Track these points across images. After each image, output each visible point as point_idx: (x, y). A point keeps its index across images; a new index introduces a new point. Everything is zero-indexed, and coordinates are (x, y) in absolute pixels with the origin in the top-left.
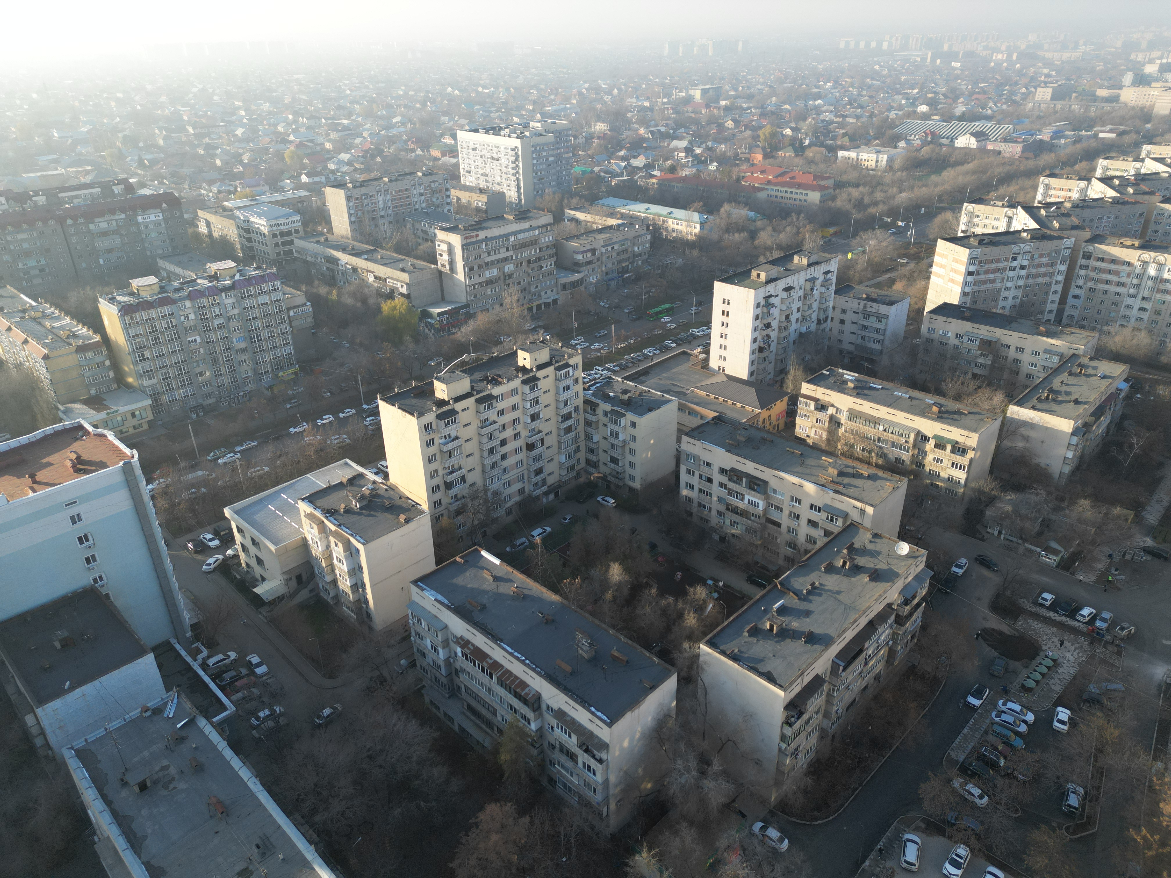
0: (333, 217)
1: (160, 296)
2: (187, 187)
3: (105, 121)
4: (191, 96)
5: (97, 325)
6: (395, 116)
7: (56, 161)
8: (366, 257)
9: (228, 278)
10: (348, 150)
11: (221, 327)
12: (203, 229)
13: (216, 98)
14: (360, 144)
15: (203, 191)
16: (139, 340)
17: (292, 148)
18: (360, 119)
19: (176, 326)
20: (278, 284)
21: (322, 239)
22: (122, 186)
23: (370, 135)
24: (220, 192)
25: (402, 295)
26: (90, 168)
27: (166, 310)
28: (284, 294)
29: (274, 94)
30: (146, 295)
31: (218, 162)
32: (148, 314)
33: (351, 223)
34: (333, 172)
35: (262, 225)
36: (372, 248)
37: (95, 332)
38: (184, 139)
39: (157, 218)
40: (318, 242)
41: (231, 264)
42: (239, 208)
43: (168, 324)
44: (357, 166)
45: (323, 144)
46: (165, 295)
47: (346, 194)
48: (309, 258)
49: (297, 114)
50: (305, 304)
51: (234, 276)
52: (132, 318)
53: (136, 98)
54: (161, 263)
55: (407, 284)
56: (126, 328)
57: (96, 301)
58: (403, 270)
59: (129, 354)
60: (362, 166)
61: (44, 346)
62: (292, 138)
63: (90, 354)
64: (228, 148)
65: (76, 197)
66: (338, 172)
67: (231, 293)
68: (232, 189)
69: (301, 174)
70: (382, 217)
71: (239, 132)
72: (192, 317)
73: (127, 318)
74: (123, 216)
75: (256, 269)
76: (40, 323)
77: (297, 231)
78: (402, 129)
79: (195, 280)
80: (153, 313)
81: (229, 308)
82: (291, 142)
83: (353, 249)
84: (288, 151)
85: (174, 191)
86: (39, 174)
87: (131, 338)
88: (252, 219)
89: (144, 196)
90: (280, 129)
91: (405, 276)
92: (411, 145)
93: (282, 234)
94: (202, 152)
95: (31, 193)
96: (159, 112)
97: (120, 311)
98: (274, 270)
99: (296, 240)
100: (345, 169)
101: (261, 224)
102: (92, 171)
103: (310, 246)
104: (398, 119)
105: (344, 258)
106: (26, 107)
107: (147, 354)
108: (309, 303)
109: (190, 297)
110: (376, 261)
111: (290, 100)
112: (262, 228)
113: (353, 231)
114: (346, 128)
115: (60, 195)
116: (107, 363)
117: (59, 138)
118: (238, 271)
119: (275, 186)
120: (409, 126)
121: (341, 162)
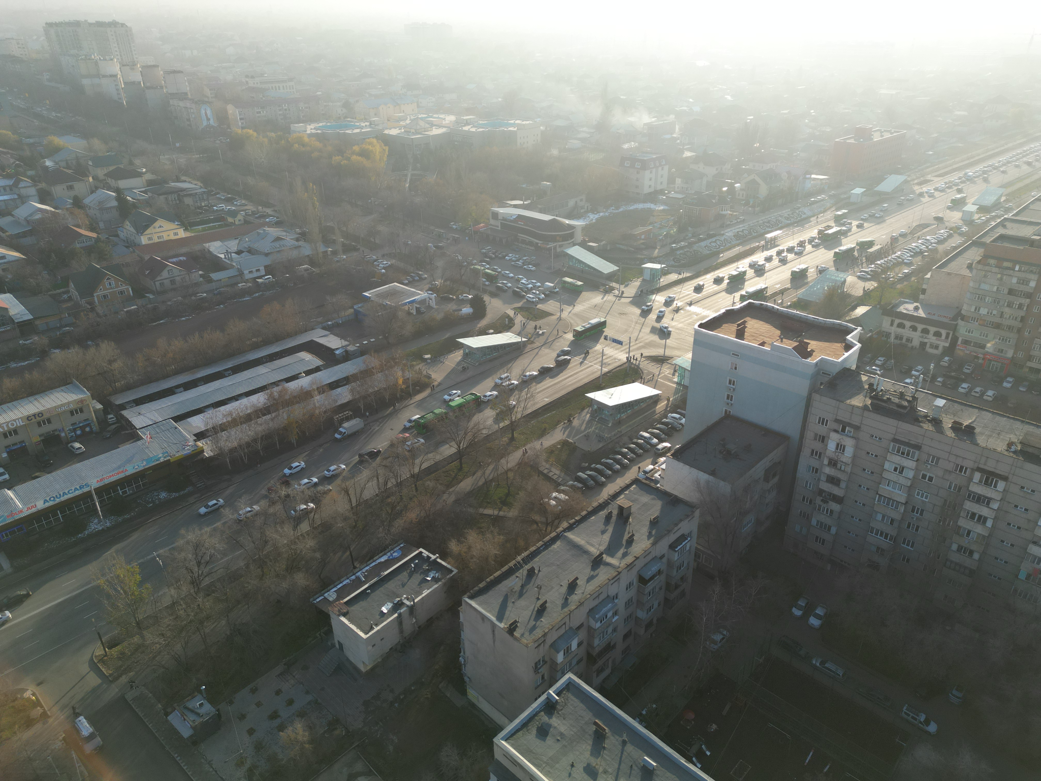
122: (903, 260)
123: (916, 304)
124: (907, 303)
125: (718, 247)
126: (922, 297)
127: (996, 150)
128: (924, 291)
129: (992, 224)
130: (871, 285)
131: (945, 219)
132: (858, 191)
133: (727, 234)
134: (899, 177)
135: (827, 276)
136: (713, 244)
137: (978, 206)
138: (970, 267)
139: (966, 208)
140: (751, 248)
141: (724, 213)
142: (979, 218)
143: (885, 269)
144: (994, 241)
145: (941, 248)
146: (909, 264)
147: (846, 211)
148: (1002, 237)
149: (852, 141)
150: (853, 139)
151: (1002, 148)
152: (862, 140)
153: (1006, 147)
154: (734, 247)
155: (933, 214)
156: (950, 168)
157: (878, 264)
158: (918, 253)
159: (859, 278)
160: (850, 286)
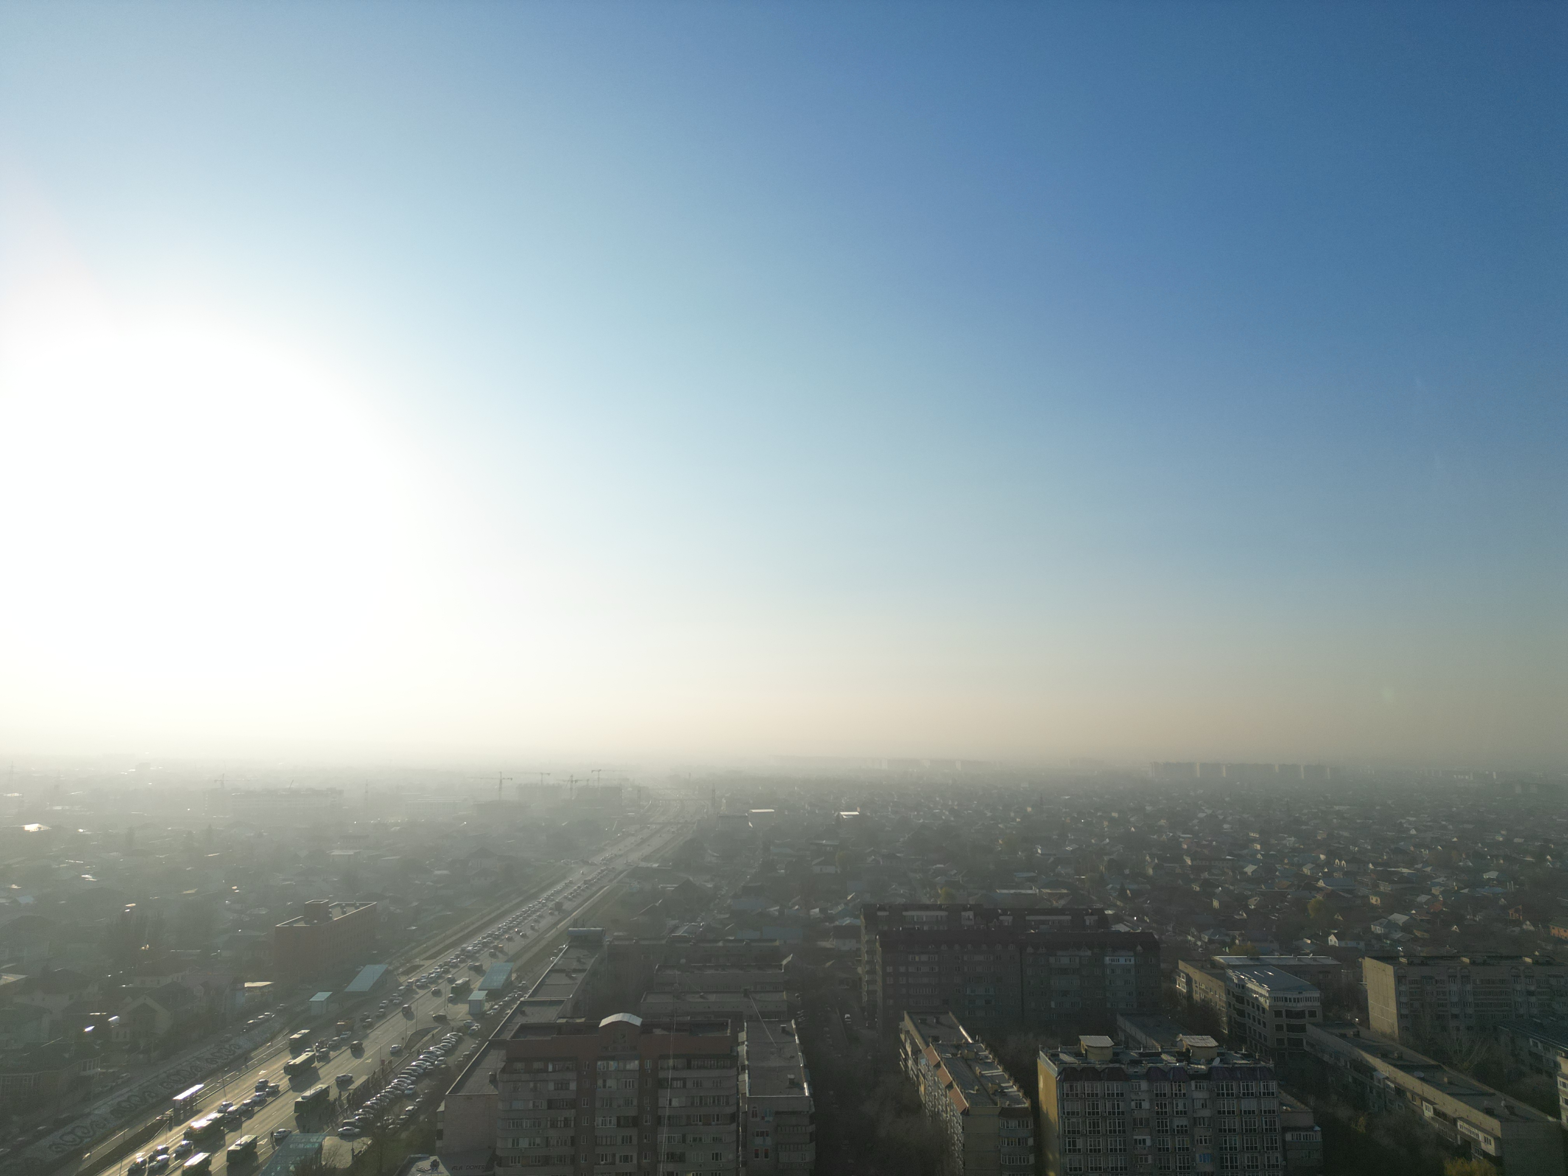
0: (1371, 1002)
1: (1111, 1065)
2: (1171, 929)
3: (1093, 841)
4: (1196, 821)
5: (1030, 1087)
6: (1488, 871)
7: (1032, 880)
8: (1422, 1075)
9: (1203, 1060)
10: (1404, 910)
11: (1182, 1131)
12: (1181, 986)
13: (1226, 826)
14: (1425, 903)
15: (1189, 938)
16: (1074, 1120)
17: (1319, 897)
18: (1429, 869)
19: (1123, 1113)
20: (1273, 1086)
21: (1350, 1032)
22: (1096, 917)
23: (1442, 893)
24: (1211, 941)
25: (1486, 1155)
26: (1065, 891)
27: (1115, 1087)
28: (1282, 1104)
29: (1304, 827)
30: (1095, 1061)
31: (1216, 904)
32: (1092, 1087)
33: (1401, 1016)
34: (1378, 937)
35: (1261, 995)
36: (1433, 1062)
37: (1027, 1094)
38: (1178, 871)
39: (1128, 962)
40: (1343, 1036)
41: (1212, 1042)
42: (1234, 967)
43: (1113, 1108)
44: (1418, 934)
45: (1368, 897)
46: (1117, 1065)
47: (1395, 972)
48: (1326, 1058)
49: (1332, 854)
50: (1311, 1128)
51: (1212, 1060)
52: (1071, 1087)
53: (1132, 819)
54: (1121, 1021)
55: (1496, 1139)
56: (1063, 1098)
57: (1036, 1055)
58: (1489, 1112)
59: (1058, 1137)
60: (1426, 936)
61: (968, 1097)
62: (1321, 884)
63: (1013, 1123)
64: (1231, 888)
65: (1043, 922)
66: (1387, 939)
67: (1205, 1084)
68: (1228, 939)
69: (1330, 935)
70: (1455, 1016)
71: (1250, 869)
72: (1146, 1105)
73: (1066, 1086)
74: (1089, 953)
75: (1244, 1057)
76: (970, 1067)
77: (1312, 1014)
78: (1499, 890)
79: (1159, 1054)
80: (1098, 1087)
81: (1198, 1105)
82: (1320, 889)
83: (1400, 1058)
84: (1313, 900)
85: (1154, 932)
86: (1012, 891)
87: (1064, 1115)
88: (1249, 985)
89: (1119, 932)
90: (1306, 871)
91: (1493, 1124)
92: (1512, 914)
93: (1290, 1014)
94: (1198, 889)
95: (1000, 911)
96: (1155, 837)
97: (1060, 1074)
98: (1271, 1064)
99: (1309, 1027)
100: (1398, 935)
101: (1260, 992)
102: (1067, 895)
103: (1330, 1039)
104: (1493, 875)
105: (1383, 1069)
106: (1018, 820)
107: (1080, 1143)
108: (1317, 1128)
109: (1149, 1076)
110: (1438, 1086)
111: (1325, 836)
112: (1262, 1000)
113: (1403, 1028)
114: (1403, 879)
115: (1028, 918)
116: (1031, 1142)
117: (1042, 854)
118: (1219, 1055)
119: (1289, 945)
120: (1511, 887)
121: (1392, 926)
122: (403, 1091)
123: (433, 1158)
124: (420, 1159)
125: (78, 1140)
126: (439, 1144)
127: (493, 915)
128: (440, 1134)
129: (509, 1013)
130: (363, 1144)
131: (449, 1017)
132: (321, 996)
133: (96, 1112)
134: (377, 967)
135: (291, 1146)
136: (69, 1138)
137: (487, 992)
138: (493, 1080)
139: (471, 998)
140: (146, 1128)
141: (89, 1073)
142: (491, 1008)
143: (380, 1111)
144: (514, 1037)
145: (452, 1060)
146: (412, 1097)
147: (306, 1031)
148: (525, 1029)
149: (302, 924)
150: (303, 922)
151: (499, 912)
152: (316, 921)
153: (503, 909)
154: (113, 1132)
155: (432, 1013)
156: (442, 946)
157: (368, 1107)
158: (421, 1075)
159: (343, 1136)
160: (329, 1153)
